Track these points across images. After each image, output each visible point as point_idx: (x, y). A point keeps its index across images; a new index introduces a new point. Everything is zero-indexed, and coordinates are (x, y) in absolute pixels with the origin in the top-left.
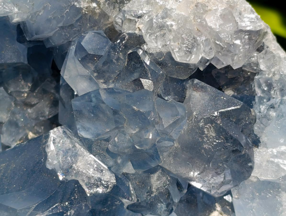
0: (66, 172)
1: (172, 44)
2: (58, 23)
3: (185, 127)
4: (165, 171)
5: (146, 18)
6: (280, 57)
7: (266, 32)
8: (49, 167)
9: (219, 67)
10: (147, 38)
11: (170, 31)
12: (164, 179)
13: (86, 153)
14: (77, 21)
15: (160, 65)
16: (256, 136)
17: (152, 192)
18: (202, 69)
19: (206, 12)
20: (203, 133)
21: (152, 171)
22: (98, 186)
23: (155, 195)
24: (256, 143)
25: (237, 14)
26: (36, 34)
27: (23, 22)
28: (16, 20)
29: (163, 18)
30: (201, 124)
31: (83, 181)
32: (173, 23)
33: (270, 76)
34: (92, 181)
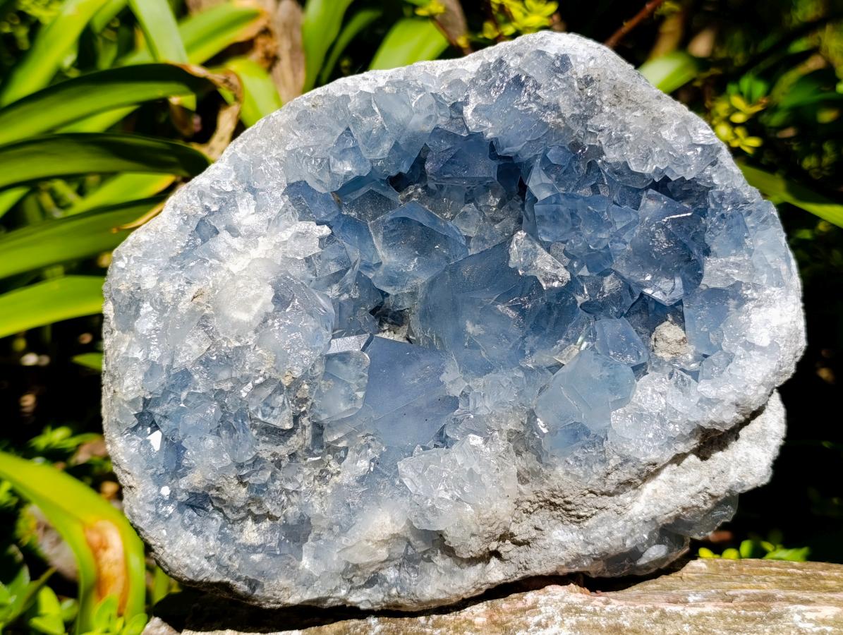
0: (525, 269)
1: (629, 154)
2: (527, 136)
3: (637, 231)
4: (617, 275)
5: (606, 132)
6: (733, 173)
7: (720, 148)
8: (511, 266)
9: (673, 179)
10: (606, 150)
11: (628, 142)
12: (617, 282)
13: (545, 253)
14: (544, 135)
15: (616, 174)
16: (707, 245)
17: (604, 293)
18: (657, 180)
19: (661, 125)
20: (654, 237)
21: (605, 274)
22: (553, 281)
23: (607, 296)
24: (707, 252)
25: (692, 130)
26: (507, 147)
27: (495, 138)
28: (490, 135)
29: (621, 131)
30: (652, 229)
31: (541, 276)
32: (631, 135)
33: (723, 189)
34: (549, 276)
